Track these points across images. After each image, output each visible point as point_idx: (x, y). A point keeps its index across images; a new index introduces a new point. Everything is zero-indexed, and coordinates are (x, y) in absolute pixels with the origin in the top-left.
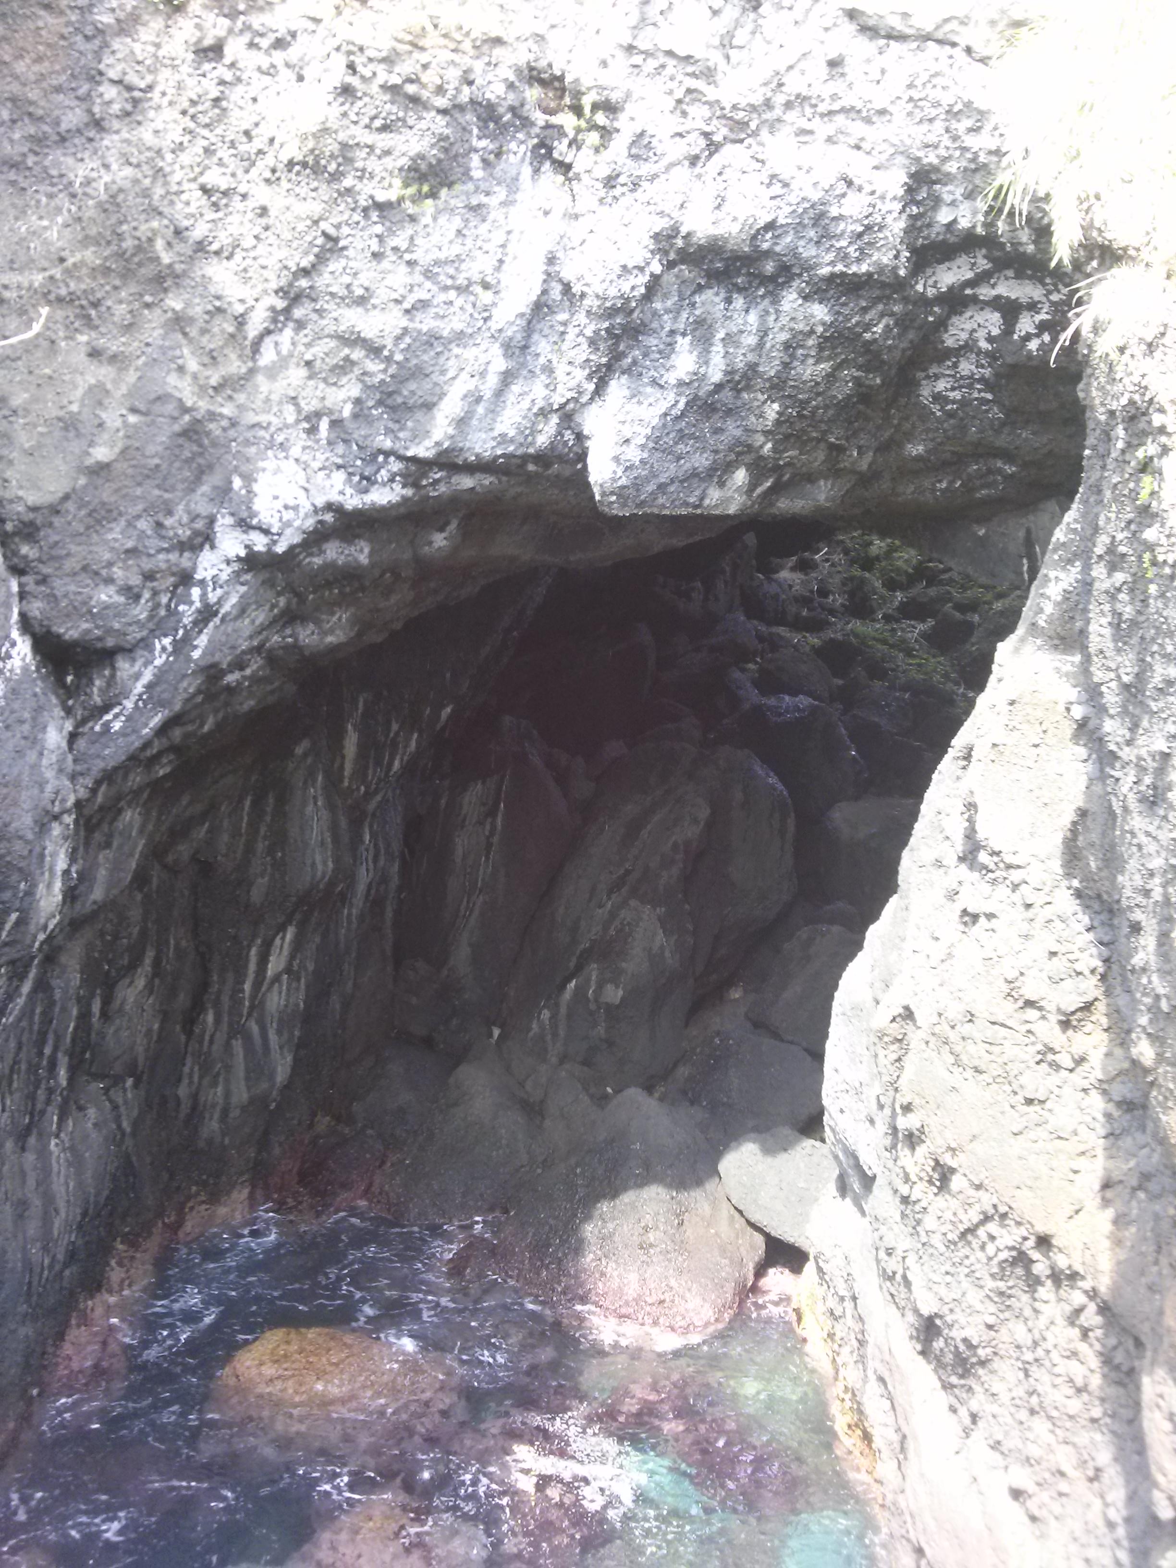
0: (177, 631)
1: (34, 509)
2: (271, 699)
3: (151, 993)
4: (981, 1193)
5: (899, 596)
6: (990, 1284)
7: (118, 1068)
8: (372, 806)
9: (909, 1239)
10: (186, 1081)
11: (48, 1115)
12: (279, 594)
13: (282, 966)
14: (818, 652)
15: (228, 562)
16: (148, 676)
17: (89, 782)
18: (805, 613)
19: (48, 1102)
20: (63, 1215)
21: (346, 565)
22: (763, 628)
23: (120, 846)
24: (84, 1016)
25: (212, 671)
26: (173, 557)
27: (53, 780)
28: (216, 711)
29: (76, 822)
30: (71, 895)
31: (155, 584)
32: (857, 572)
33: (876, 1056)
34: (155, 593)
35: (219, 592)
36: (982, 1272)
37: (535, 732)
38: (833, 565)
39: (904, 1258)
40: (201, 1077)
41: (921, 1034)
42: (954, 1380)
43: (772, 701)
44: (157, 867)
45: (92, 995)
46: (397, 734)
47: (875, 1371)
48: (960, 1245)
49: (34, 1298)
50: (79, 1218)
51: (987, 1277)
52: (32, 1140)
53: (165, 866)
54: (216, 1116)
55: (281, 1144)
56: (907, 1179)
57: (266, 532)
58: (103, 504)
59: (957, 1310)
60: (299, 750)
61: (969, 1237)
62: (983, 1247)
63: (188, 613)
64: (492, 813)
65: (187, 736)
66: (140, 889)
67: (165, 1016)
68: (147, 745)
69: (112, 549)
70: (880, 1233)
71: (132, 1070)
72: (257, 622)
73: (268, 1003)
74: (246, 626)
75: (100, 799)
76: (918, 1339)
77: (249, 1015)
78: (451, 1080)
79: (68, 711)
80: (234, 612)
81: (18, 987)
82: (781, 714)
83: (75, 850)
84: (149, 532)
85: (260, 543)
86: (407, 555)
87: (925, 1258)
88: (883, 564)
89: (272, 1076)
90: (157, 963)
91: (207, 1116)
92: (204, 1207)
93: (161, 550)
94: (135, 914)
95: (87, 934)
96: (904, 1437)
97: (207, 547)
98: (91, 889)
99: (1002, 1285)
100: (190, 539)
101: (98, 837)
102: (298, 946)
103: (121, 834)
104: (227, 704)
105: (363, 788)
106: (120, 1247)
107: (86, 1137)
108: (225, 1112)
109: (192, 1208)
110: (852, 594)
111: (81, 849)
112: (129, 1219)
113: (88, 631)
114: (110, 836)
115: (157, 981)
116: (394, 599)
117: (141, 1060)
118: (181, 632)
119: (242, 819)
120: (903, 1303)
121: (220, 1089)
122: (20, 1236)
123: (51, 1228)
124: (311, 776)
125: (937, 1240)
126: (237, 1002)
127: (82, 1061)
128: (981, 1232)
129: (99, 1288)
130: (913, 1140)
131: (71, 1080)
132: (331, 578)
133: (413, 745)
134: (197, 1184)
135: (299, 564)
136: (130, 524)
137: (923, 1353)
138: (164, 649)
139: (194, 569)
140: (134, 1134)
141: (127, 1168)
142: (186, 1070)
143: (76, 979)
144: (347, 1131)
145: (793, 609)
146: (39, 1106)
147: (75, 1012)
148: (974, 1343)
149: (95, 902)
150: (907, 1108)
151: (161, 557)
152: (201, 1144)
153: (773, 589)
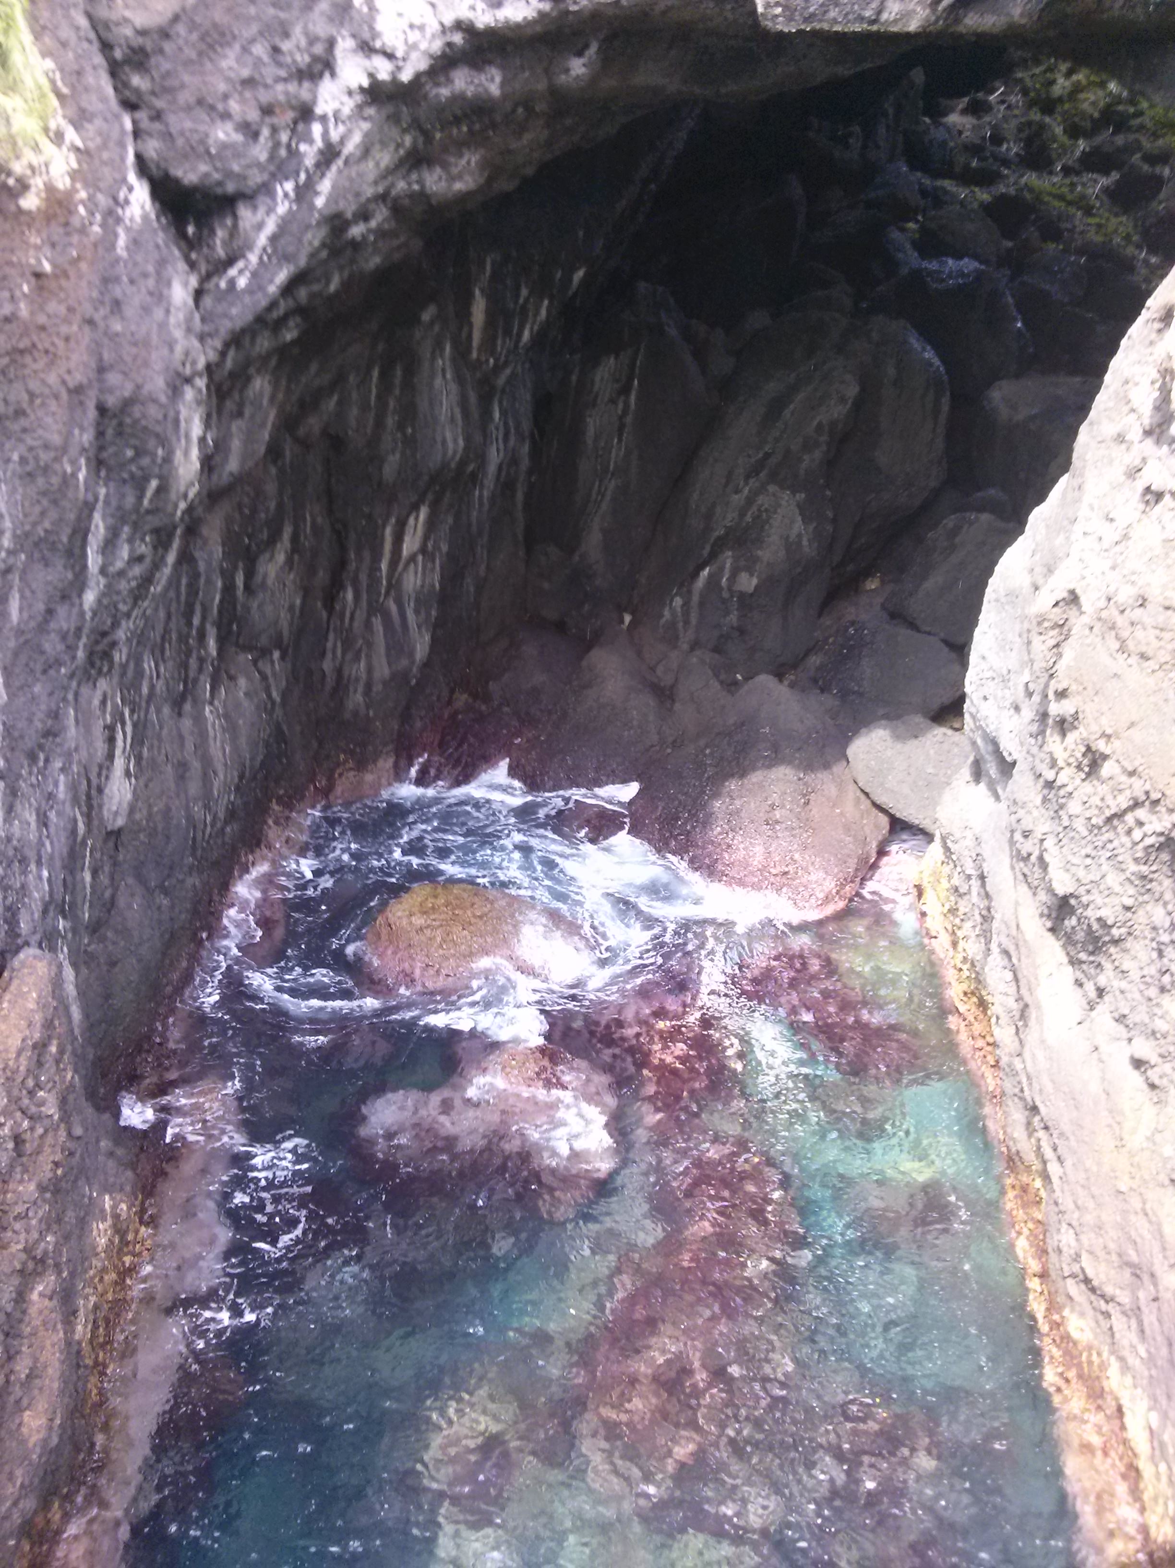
0: (298, 175)
1: (142, 33)
2: (397, 256)
3: (291, 569)
4: (1133, 779)
5: (1082, 145)
6: (1133, 867)
7: (264, 641)
8: (501, 381)
9: (1049, 823)
10: (329, 655)
11: (201, 683)
12: (404, 131)
13: (416, 546)
14: (986, 208)
15: (350, 93)
16: (270, 227)
17: (218, 343)
18: (974, 164)
19: (200, 670)
20: (222, 776)
21: (477, 97)
22: (927, 181)
23: (252, 417)
24: (229, 589)
25: (337, 222)
26: (292, 87)
27: (183, 342)
28: (341, 268)
29: (208, 387)
30: (208, 464)
31: (275, 120)
32: (1035, 116)
33: (1029, 643)
34: (274, 130)
35: (341, 128)
36: (1125, 857)
37: (672, 301)
38: (1009, 107)
39: (1042, 841)
40: (344, 653)
41: (1085, 619)
42: (1083, 956)
43: (933, 265)
44: (289, 440)
45: (235, 568)
46: (527, 300)
47: (1000, 945)
48: (1104, 829)
49: (199, 853)
50: (236, 780)
51: (1130, 860)
52: (187, 707)
53: (297, 440)
54: (360, 689)
55: (421, 718)
56: (1053, 763)
57: (390, 56)
58: (215, 25)
59: (1094, 891)
60: (426, 316)
61: (1115, 822)
62: (1129, 832)
63: (309, 152)
64: (625, 390)
65: (312, 296)
66: (275, 462)
67: (306, 592)
68: (273, 305)
69: (228, 80)
70: (1017, 816)
71: (278, 643)
72: (383, 165)
73: (405, 583)
74: (370, 168)
75: (229, 363)
76: (1049, 916)
77: (387, 593)
78: (584, 663)
79: (192, 265)
80: (358, 153)
81: (163, 558)
82: (943, 280)
83: (209, 416)
84: (266, 58)
85: (383, 70)
86: (541, 86)
87: (1064, 841)
88: (1067, 106)
89: (411, 655)
90: (295, 539)
91: (351, 689)
92: (352, 773)
93: (278, 80)
94: (271, 488)
95: (225, 508)
96: (1026, 1006)
97: (327, 75)
98: (226, 459)
99: (1144, 869)
100: (309, 66)
101: (229, 405)
102: (431, 525)
103: (252, 403)
104: (353, 261)
105: (492, 361)
106: (276, 808)
107: (238, 705)
108: (369, 686)
109: (341, 775)
110: (1029, 142)
111: (214, 416)
112: (283, 783)
113: (207, 175)
114: (241, 405)
115: (296, 557)
116: (527, 137)
117: (286, 633)
118: (303, 176)
119: (370, 391)
120: (1036, 883)
121: (363, 664)
122: (182, 796)
123: (211, 790)
124: (438, 345)
125: (1080, 825)
126: (374, 580)
127: (230, 632)
128: (1129, 818)
129: (258, 845)
130: (1064, 726)
131: (220, 650)
132: (459, 112)
133: (543, 313)
134: (345, 752)
135: (425, 97)
136: (245, 50)
137: (1052, 930)
138: (286, 195)
139: (314, 101)
140: (284, 703)
141: (279, 735)
142: (329, 645)
143: (218, 551)
144: (483, 707)
145: (961, 159)
146: (192, 674)
147: (219, 584)
148: (1109, 922)
149: (231, 474)
150: (1062, 694)
151: (280, 87)
152: (347, 716)
153: (939, 134)
